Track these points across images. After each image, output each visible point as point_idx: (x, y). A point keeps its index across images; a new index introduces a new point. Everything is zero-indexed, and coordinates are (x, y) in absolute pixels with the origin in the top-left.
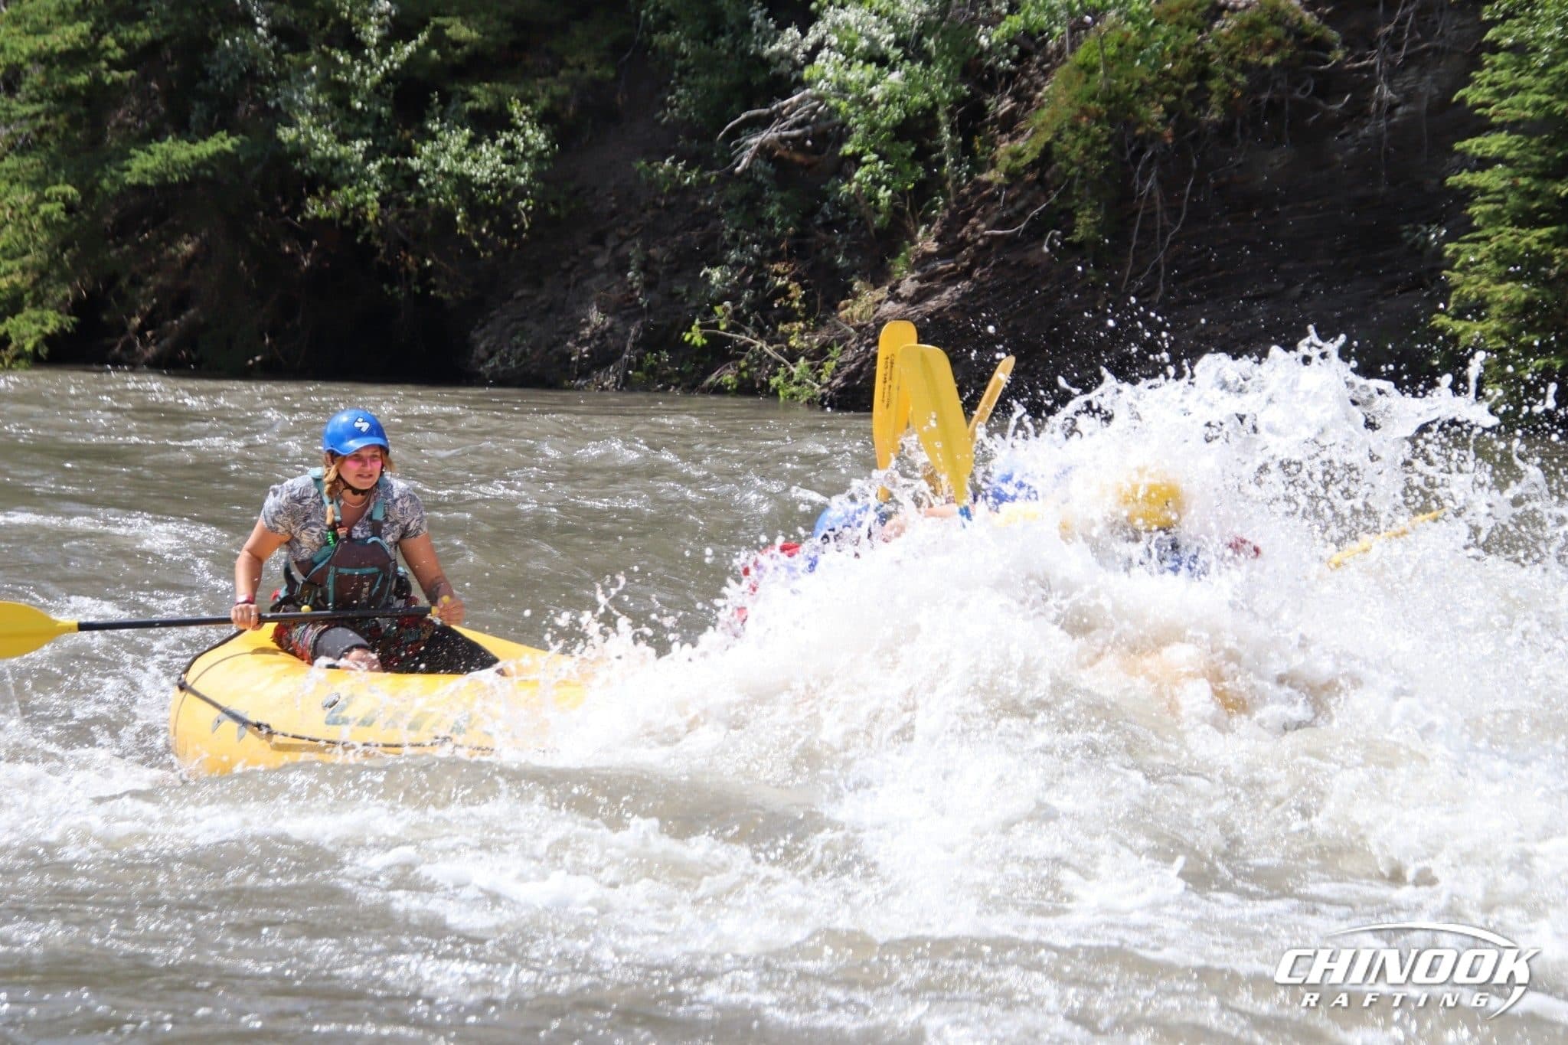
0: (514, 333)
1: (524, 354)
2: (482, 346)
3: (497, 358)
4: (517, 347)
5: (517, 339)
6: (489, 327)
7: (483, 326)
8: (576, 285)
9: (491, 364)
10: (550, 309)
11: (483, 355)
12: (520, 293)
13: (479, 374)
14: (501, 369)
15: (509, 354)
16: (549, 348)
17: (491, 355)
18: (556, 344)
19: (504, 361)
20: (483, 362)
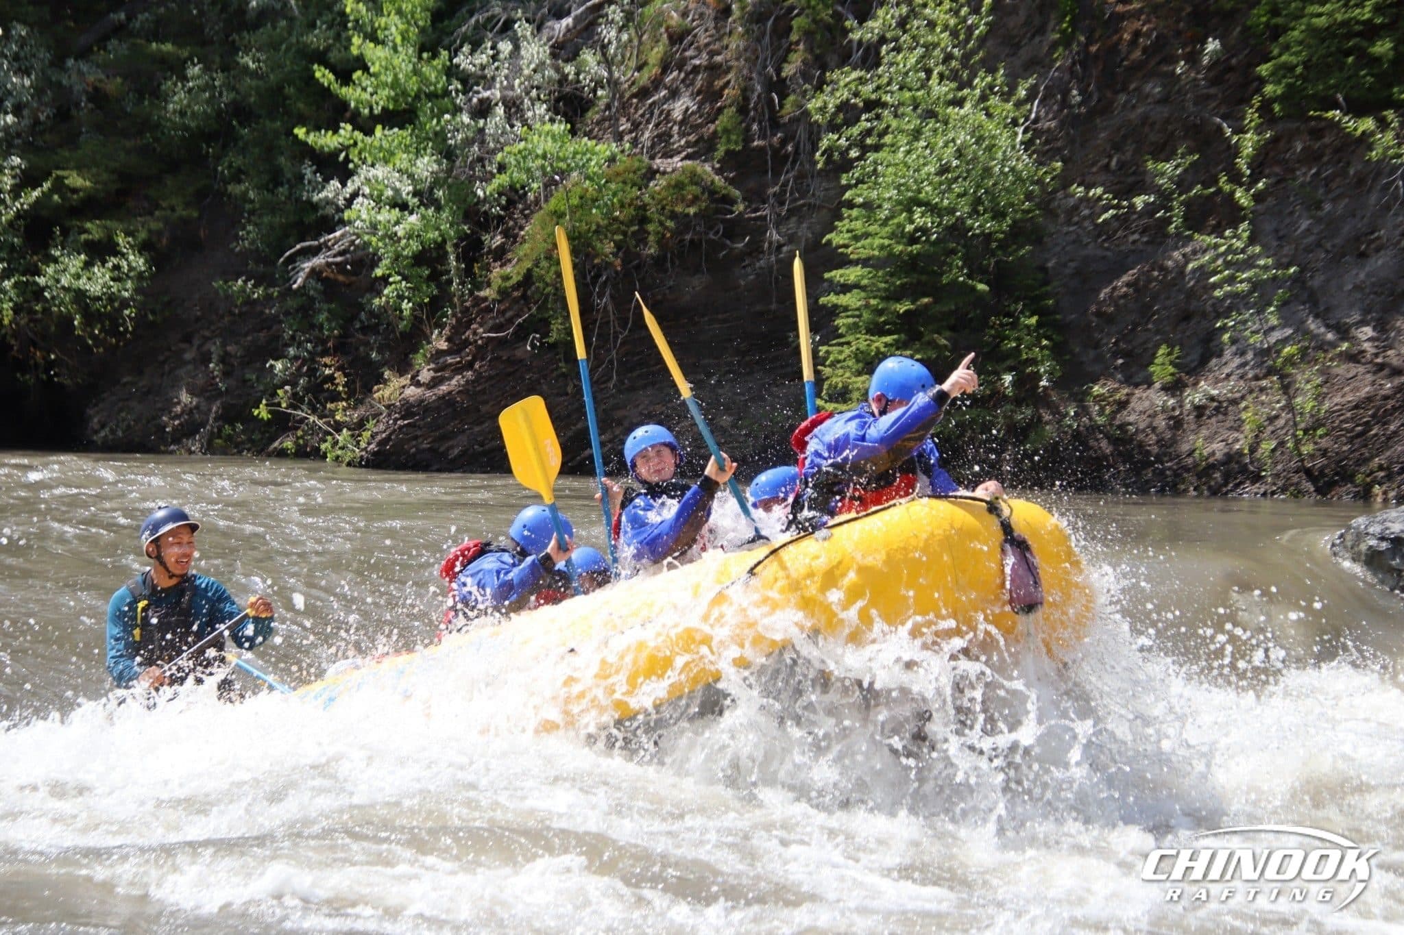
0: (121, 410)
1: (129, 426)
2: (96, 420)
3: (107, 429)
4: (124, 420)
5: (123, 414)
6: (101, 405)
7: (96, 405)
8: (170, 372)
9: (102, 434)
10: (149, 392)
11: (96, 427)
12: (125, 380)
13: (93, 442)
14: (111, 437)
15: (117, 426)
16: (148, 422)
17: (103, 426)
18: (154, 418)
19: (113, 431)
20: (96, 432)
